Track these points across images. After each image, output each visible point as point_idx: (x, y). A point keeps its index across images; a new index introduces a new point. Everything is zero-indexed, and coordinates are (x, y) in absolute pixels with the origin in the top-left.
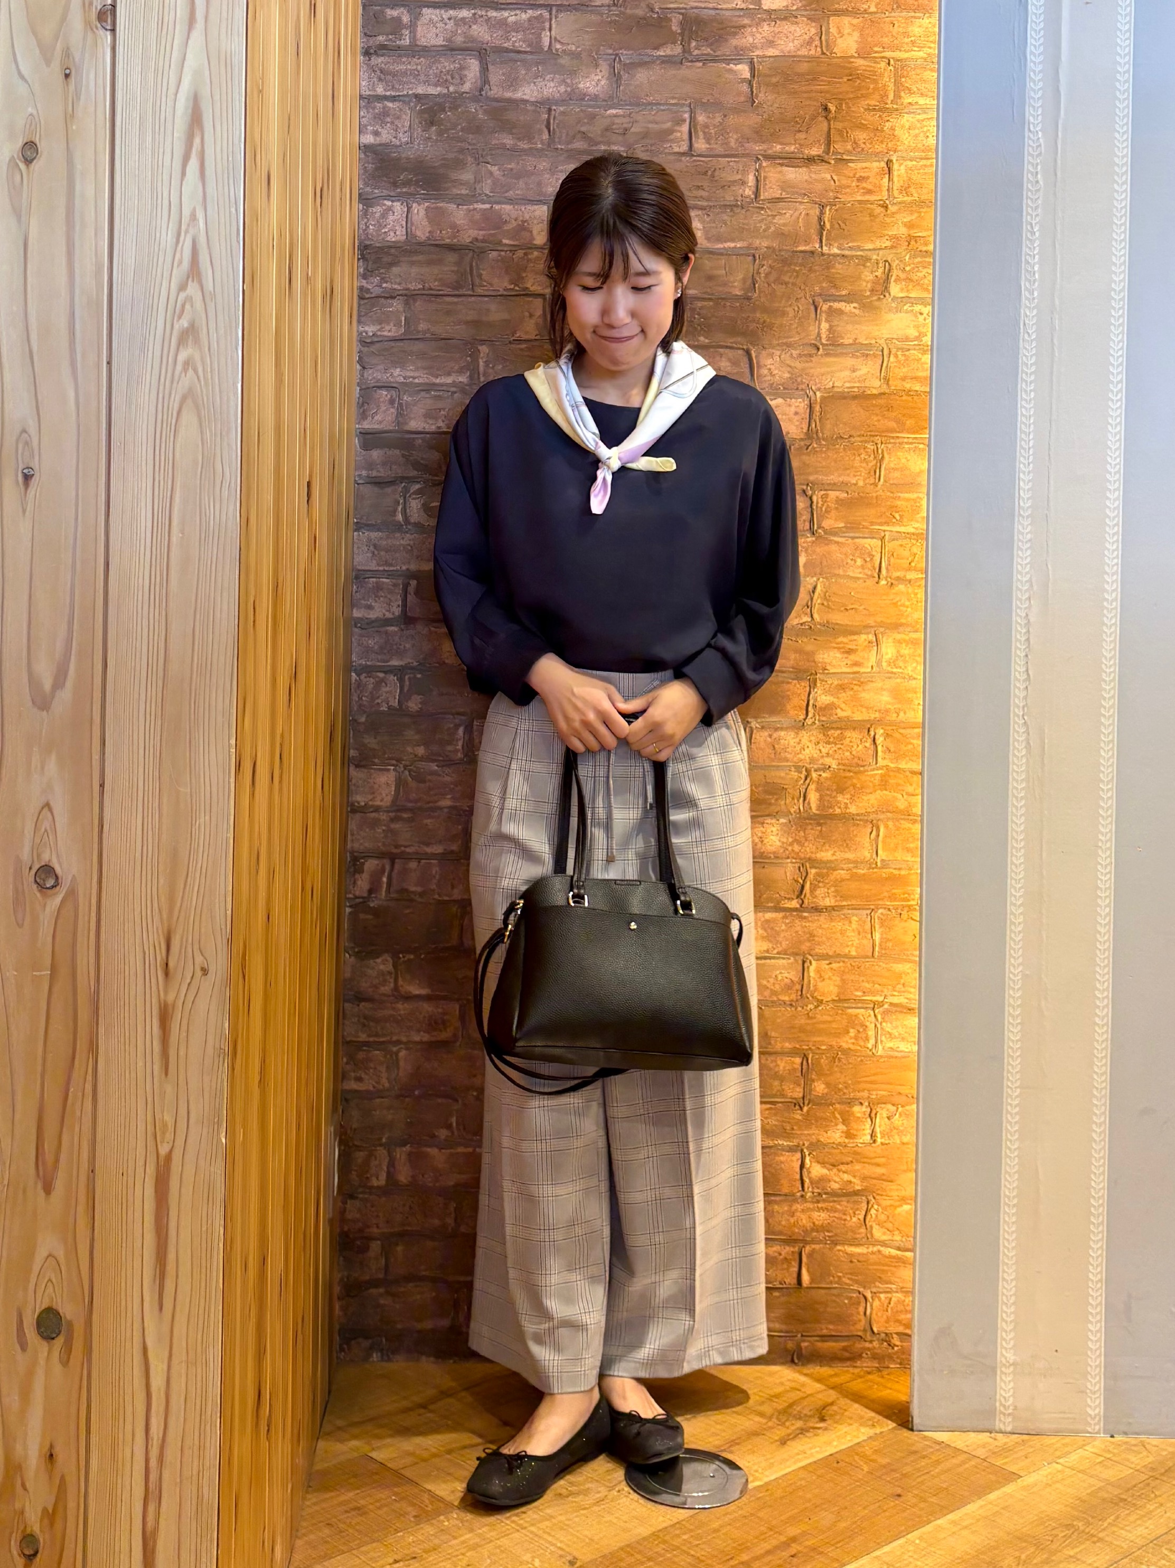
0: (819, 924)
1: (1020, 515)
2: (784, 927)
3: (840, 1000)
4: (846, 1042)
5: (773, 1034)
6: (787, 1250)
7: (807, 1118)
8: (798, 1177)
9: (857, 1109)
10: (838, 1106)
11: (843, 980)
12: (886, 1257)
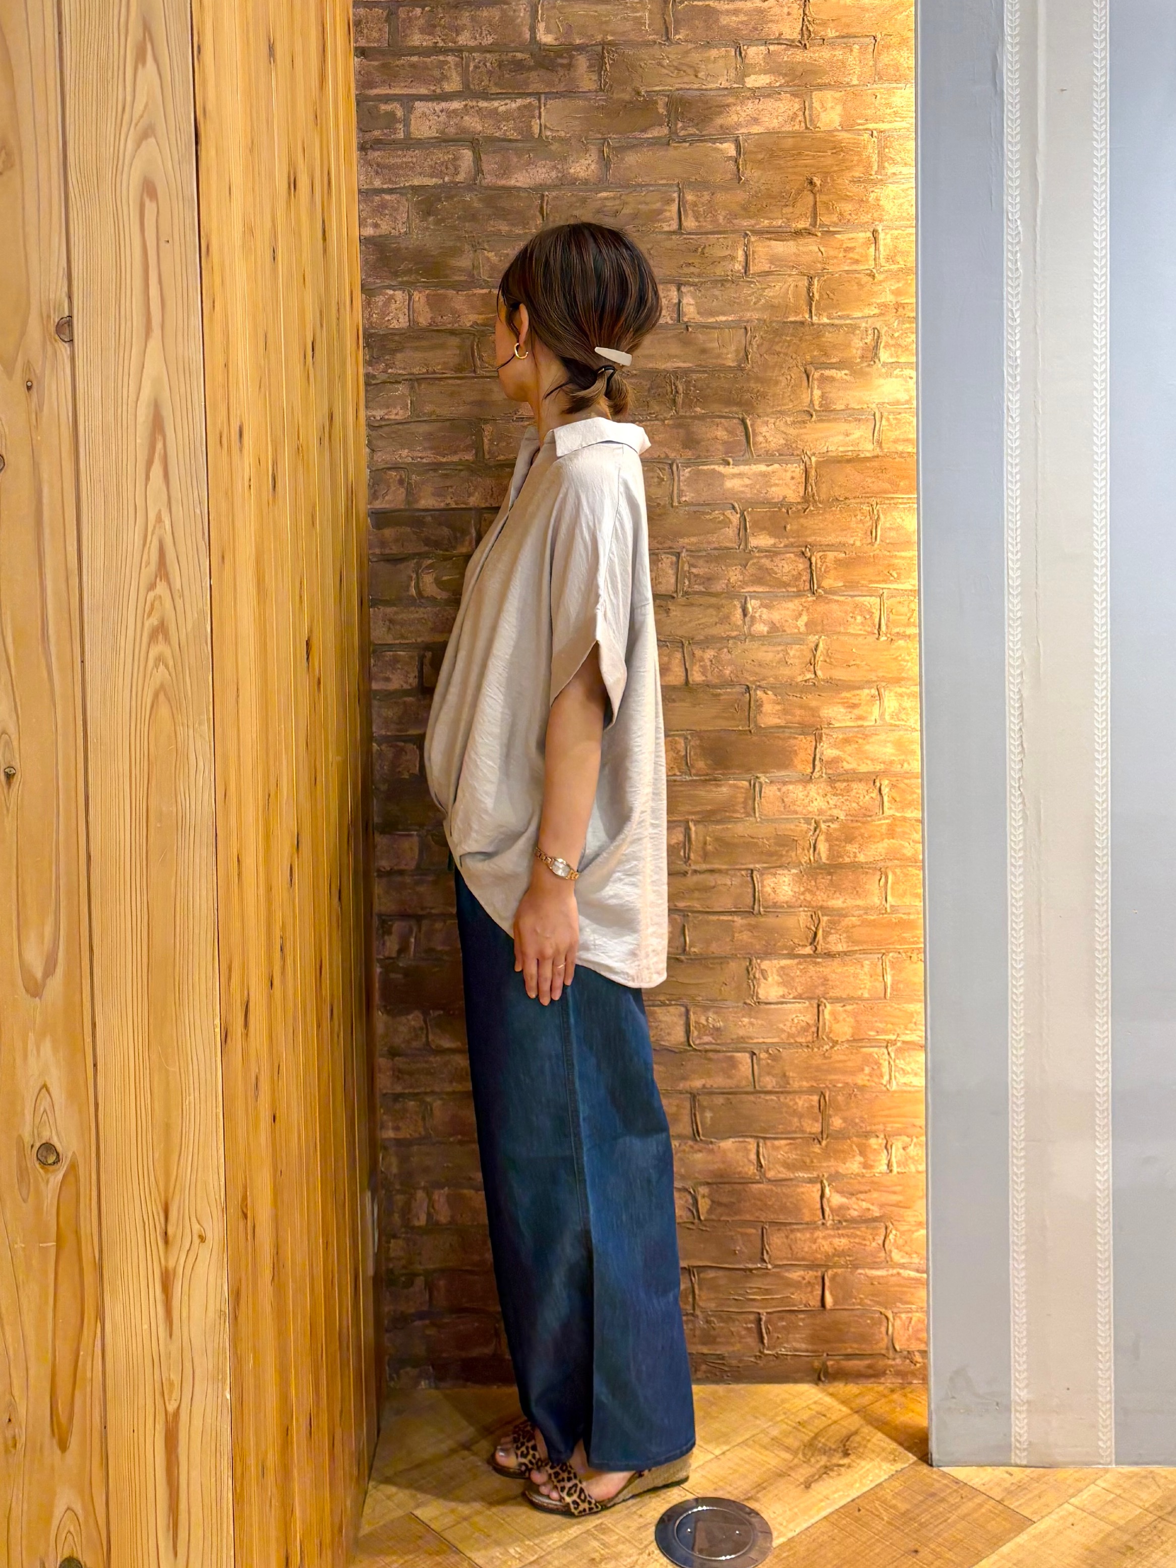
0: (833, 969)
1: (1010, 593)
2: (798, 973)
3: (854, 1040)
4: (861, 1079)
5: (791, 1074)
6: (810, 1275)
7: (825, 1150)
8: (819, 1206)
9: (873, 1141)
10: (855, 1139)
11: (857, 1021)
12: (904, 1278)
